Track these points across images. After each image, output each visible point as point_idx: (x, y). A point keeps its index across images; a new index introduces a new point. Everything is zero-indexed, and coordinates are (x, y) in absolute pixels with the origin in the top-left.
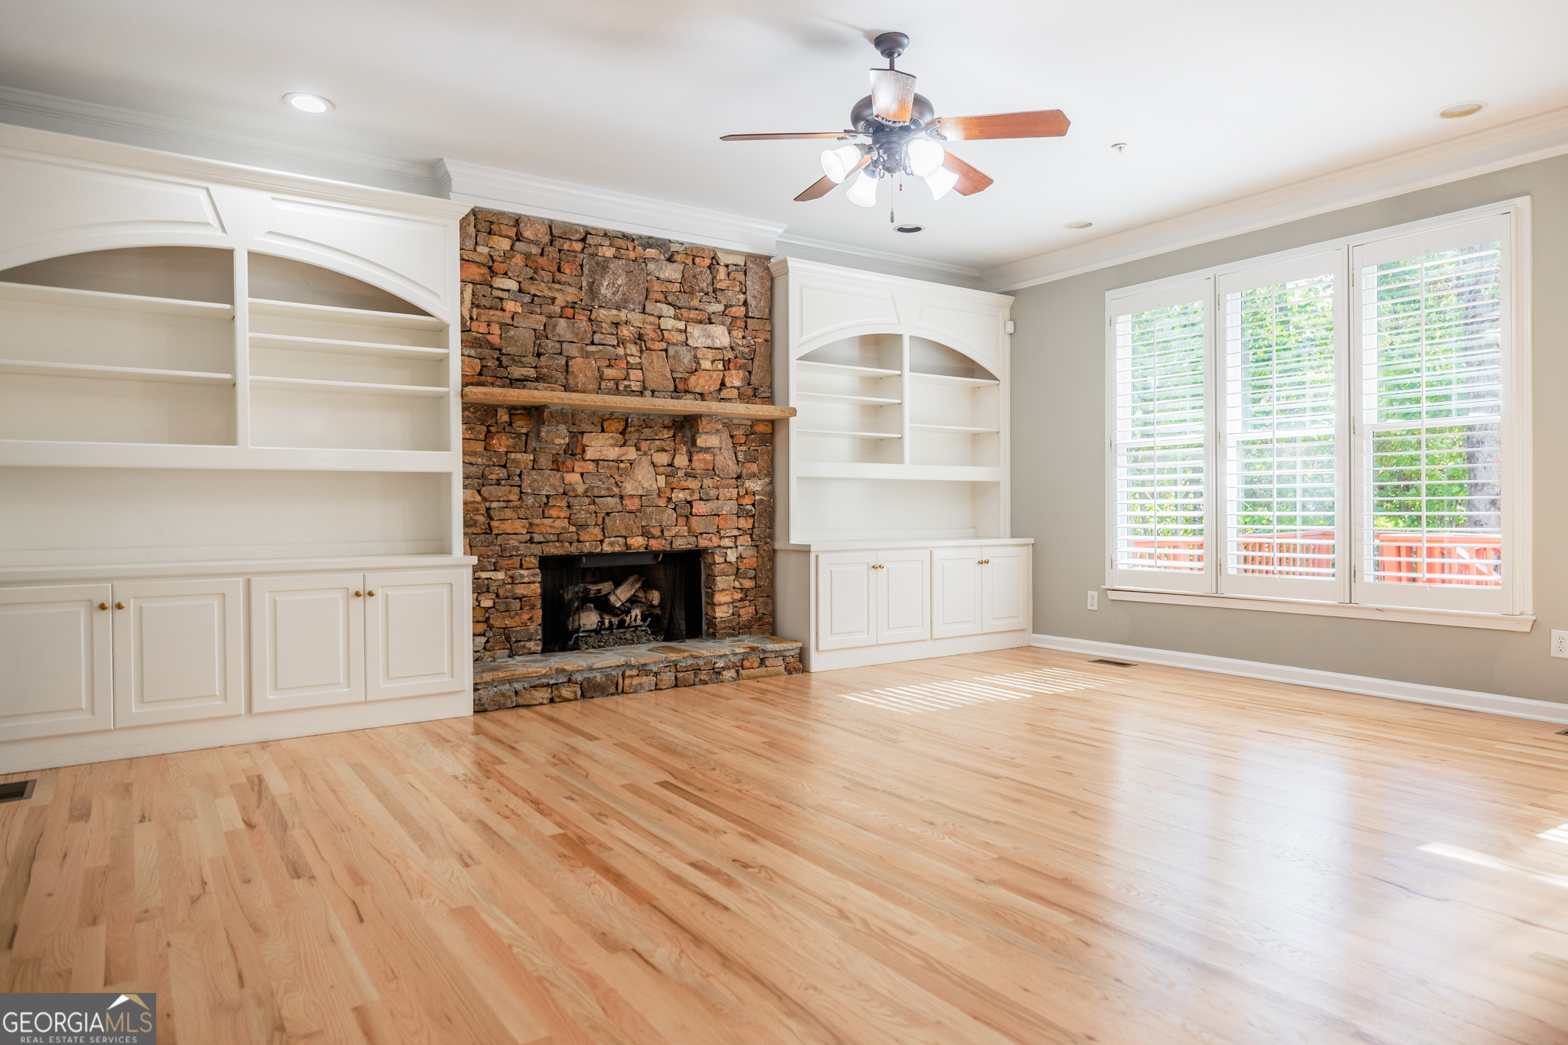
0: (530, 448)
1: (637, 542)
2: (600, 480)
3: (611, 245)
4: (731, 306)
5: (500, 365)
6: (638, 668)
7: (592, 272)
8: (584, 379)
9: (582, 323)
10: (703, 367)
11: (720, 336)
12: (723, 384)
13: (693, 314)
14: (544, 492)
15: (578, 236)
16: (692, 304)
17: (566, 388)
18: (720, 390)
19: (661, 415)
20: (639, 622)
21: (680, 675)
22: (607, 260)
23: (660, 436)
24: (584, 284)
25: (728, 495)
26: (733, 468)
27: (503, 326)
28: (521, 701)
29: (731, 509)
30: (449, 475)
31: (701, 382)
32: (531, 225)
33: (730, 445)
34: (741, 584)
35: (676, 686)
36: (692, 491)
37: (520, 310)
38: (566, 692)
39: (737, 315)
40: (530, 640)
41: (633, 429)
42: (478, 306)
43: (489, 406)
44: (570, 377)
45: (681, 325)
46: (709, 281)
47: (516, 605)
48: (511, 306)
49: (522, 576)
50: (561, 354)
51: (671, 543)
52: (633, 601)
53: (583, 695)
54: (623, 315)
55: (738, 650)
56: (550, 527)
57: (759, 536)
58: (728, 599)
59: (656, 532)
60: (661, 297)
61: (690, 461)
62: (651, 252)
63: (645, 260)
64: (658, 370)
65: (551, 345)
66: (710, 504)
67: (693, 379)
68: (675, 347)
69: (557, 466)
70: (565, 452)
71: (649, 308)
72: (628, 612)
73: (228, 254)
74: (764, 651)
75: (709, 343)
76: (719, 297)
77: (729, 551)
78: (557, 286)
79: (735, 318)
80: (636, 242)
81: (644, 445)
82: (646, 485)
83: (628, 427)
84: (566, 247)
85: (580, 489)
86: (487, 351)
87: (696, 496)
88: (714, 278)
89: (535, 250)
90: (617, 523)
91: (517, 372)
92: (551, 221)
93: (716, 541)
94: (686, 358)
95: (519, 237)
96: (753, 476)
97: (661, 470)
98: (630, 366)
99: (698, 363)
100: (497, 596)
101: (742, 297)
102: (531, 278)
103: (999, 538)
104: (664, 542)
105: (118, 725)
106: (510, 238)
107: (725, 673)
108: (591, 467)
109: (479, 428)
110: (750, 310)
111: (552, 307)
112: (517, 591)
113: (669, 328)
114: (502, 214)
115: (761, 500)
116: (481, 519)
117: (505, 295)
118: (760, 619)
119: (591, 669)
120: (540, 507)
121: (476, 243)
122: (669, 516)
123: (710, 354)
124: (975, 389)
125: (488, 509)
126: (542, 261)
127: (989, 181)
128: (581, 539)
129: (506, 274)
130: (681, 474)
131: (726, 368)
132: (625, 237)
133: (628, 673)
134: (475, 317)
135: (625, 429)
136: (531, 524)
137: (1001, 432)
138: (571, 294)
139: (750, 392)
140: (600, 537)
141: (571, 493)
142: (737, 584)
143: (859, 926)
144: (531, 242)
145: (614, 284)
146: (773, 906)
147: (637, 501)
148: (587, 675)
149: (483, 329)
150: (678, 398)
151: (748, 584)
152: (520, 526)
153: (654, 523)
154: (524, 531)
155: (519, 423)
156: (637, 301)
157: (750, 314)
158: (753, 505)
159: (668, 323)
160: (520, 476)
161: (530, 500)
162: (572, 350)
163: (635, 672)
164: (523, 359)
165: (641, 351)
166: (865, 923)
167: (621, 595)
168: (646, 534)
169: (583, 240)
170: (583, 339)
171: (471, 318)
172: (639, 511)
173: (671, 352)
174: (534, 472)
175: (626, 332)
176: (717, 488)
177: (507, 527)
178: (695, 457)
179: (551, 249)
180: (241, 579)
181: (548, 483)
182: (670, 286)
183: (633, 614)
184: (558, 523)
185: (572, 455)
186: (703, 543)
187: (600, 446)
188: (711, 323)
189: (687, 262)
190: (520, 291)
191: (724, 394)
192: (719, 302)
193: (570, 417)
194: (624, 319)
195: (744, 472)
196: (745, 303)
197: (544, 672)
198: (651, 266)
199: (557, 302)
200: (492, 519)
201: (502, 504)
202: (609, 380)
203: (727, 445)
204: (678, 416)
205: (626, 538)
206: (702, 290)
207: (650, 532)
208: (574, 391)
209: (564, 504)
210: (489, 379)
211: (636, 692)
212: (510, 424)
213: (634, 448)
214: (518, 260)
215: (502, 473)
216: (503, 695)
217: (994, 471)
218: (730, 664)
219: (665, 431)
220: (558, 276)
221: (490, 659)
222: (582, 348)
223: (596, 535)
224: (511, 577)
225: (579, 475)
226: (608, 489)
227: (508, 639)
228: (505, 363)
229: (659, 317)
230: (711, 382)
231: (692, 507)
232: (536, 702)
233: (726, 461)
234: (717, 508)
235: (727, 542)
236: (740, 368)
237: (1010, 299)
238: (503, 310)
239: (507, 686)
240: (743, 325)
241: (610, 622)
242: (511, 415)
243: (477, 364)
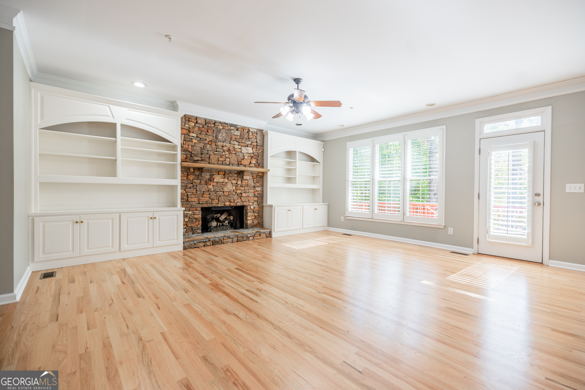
0: (199, 179)
1: (227, 204)
2: (218, 187)
3: (222, 126)
4: (253, 142)
5: (191, 156)
6: (227, 237)
7: (217, 132)
8: (214, 161)
9: (214, 146)
10: (245, 158)
11: (250, 150)
12: (250, 163)
13: (243, 144)
14: (203, 190)
15: (213, 123)
16: (243, 141)
17: (209, 163)
18: (250, 164)
19: (234, 170)
20: (227, 224)
21: (238, 239)
22: (220, 129)
23: (234, 176)
24: (214, 135)
25: (251, 191)
26: (253, 185)
27: (192, 146)
28: (196, 246)
29: (252, 195)
30: (177, 186)
31: (245, 162)
32: (200, 119)
33: (252, 178)
34: (254, 214)
35: (237, 241)
36: (242, 190)
37: (197, 142)
38: (208, 244)
39: (255, 145)
40: (198, 230)
41: (227, 174)
42: (185, 141)
43: (188, 167)
44: (210, 160)
45: (240, 147)
46: (247, 136)
47: (195, 220)
48: (194, 141)
49: (196, 213)
50: (208, 154)
51: (236, 204)
52: (226, 219)
53: (213, 244)
54: (225, 144)
55: (254, 232)
56: (204, 200)
57: (259, 202)
58: (251, 218)
59: (232, 201)
60: (235, 140)
61: (242, 182)
62: (232, 128)
63: (231, 130)
64: (234, 159)
65: (205, 152)
66: (247, 194)
67: (243, 161)
68: (238, 153)
69: (206, 183)
70: (208, 180)
71: (231, 142)
72: (224, 222)
73: (115, 124)
74: (260, 232)
75: (247, 152)
76: (250, 140)
77: (251, 206)
78: (207, 136)
79: (254, 146)
80: (228, 125)
81: (230, 178)
82: (230, 189)
83: (225, 173)
84: (209, 125)
85: (212, 190)
86: (188, 153)
87: (243, 192)
88: (249, 135)
89: (201, 126)
90: (222, 199)
91: (196, 158)
92: (206, 118)
93: (248, 203)
94: (241, 156)
95: (197, 123)
96: (258, 186)
97: (234, 185)
98: (226, 157)
99: (244, 157)
100: (189, 218)
101: (256, 140)
102: (200, 134)
103: (319, 203)
104: (234, 204)
105: (81, 255)
106: (194, 122)
107: (250, 238)
108: (215, 184)
109: (185, 173)
110: (258, 144)
111: (206, 141)
112: (195, 217)
113: (237, 148)
114: (192, 116)
115: (260, 193)
116: (185, 197)
117: (193, 138)
118: (259, 223)
119: (215, 237)
120: (201, 194)
121: (185, 124)
122: (236, 197)
123: (247, 155)
124: (314, 165)
125: (187, 195)
126: (203, 129)
127: (321, 116)
128: (213, 203)
129: (193, 132)
130: (239, 186)
131: (251, 159)
132: (225, 123)
133: (225, 238)
134: (184, 144)
135: (225, 174)
136: (199, 199)
137: (320, 176)
138: (211, 138)
139: (258, 165)
140: (218, 202)
141: (210, 191)
142: (253, 215)
143: (291, 305)
144: (200, 124)
145: (222, 136)
146: (269, 301)
147: (227, 193)
148: (214, 239)
149: (187, 147)
150: (239, 166)
151: (256, 214)
152: (196, 199)
153: (232, 199)
154: (197, 201)
155: (196, 172)
156: (228, 140)
157: (258, 145)
158: (258, 194)
159: (236, 146)
160: (196, 186)
161: (199, 193)
162: (211, 153)
163: (227, 238)
164: (198, 155)
165: (229, 154)
166: (292, 304)
167: (222, 218)
168: (230, 201)
169: (214, 124)
170: (214, 150)
171: (183, 144)
172: (228, 195)
173: (237, 154)
174: (200, 185)
175: (225, 148)
176: (249, 190)
177: (193, 200)
178: (243, 182)
179: (205, 126)
180: (118, 214)
181: (204, 188)
182: (237, 137)
183: (226, 222)
184: (206, 199)
185: (210, 181)
186: (245, 204)
187: (218, 178)
188: (247, 147)
189: (242, 130)
190: (197, 137)
191: (251, 165)
192: (250, 141)
193: (210, 170)
194: (225, 145)
195: (256, 185)
196: (257, 142)
197: (202, 238)
198: (232, 131)
199: (207, 140)
200: (188, 198)
201: (191, 193)
202: (221, 161)
203: (251, 178)
204: (239, 171)
205: (224, 202)
206: (245, 138)
207: (231, 201)
208: (211, 164)
209: (208, 194)
210: (188, 160)
211: (227, 243)
212: (194, 172)
213: (227, 179)
214: (197, 129)
215: (191, 185)
216: (191, 245)
217: (318, 186)
218: (252, 236)
219: (235, 175)
220: (207, 133)
221: (187, 235)
222: (214, 153)
223: (216, 202)
224: (193, 213)
225: (212, 186)
226: (220, 190)
227: (192, 230)
228: (192, 156)
229: (234, 145)
230: (247, 162)
231: (242, 195)
232: (200, 246)
233: (251, 183)
234: (249, 195)
235: (251, 204)
236: (255, 158)
237: (323, 143)
238: (192, 142)
239: (192, 242)
240: (256, 147)
241: (220, 225)
242: (194, 170)
243: (185, 156)
